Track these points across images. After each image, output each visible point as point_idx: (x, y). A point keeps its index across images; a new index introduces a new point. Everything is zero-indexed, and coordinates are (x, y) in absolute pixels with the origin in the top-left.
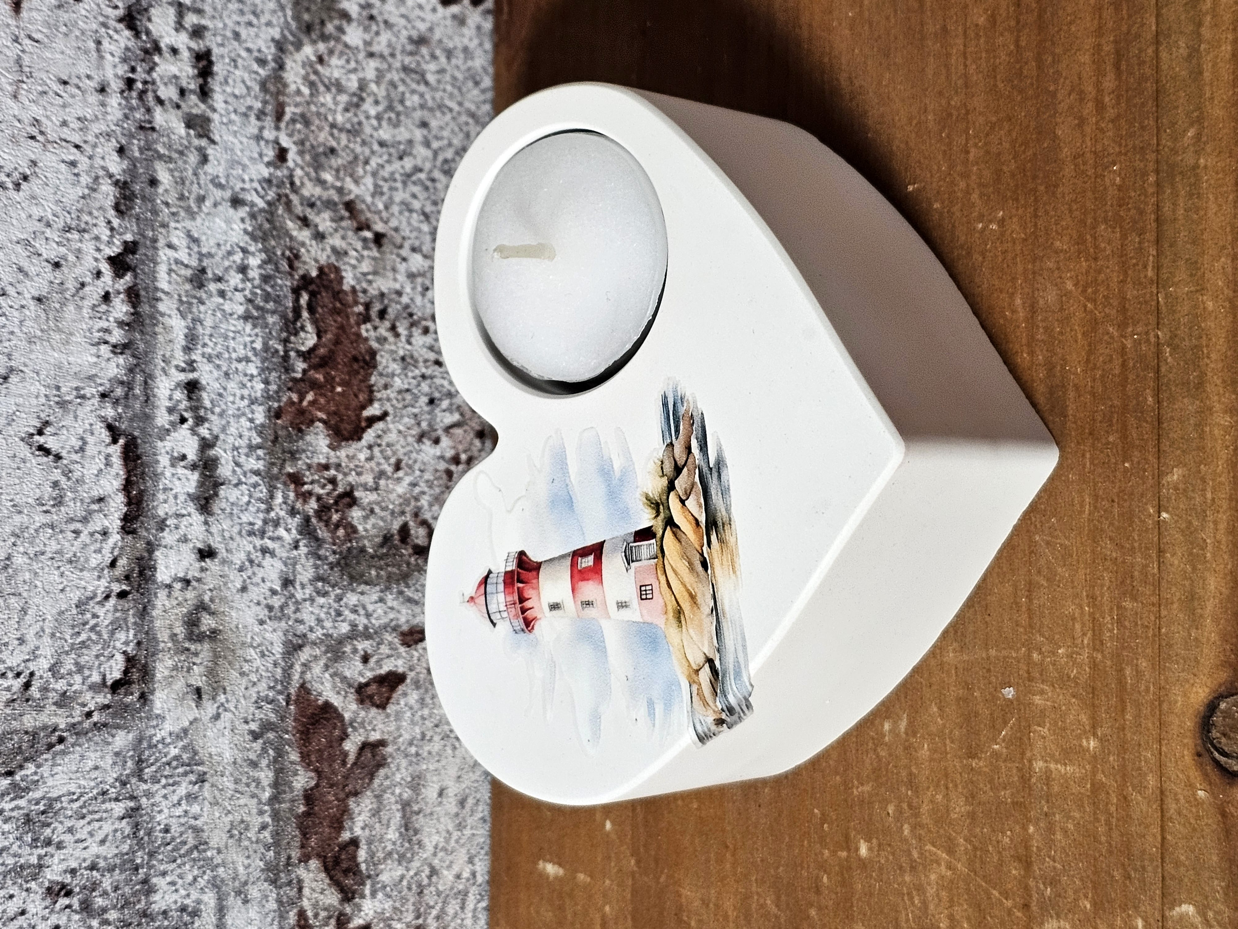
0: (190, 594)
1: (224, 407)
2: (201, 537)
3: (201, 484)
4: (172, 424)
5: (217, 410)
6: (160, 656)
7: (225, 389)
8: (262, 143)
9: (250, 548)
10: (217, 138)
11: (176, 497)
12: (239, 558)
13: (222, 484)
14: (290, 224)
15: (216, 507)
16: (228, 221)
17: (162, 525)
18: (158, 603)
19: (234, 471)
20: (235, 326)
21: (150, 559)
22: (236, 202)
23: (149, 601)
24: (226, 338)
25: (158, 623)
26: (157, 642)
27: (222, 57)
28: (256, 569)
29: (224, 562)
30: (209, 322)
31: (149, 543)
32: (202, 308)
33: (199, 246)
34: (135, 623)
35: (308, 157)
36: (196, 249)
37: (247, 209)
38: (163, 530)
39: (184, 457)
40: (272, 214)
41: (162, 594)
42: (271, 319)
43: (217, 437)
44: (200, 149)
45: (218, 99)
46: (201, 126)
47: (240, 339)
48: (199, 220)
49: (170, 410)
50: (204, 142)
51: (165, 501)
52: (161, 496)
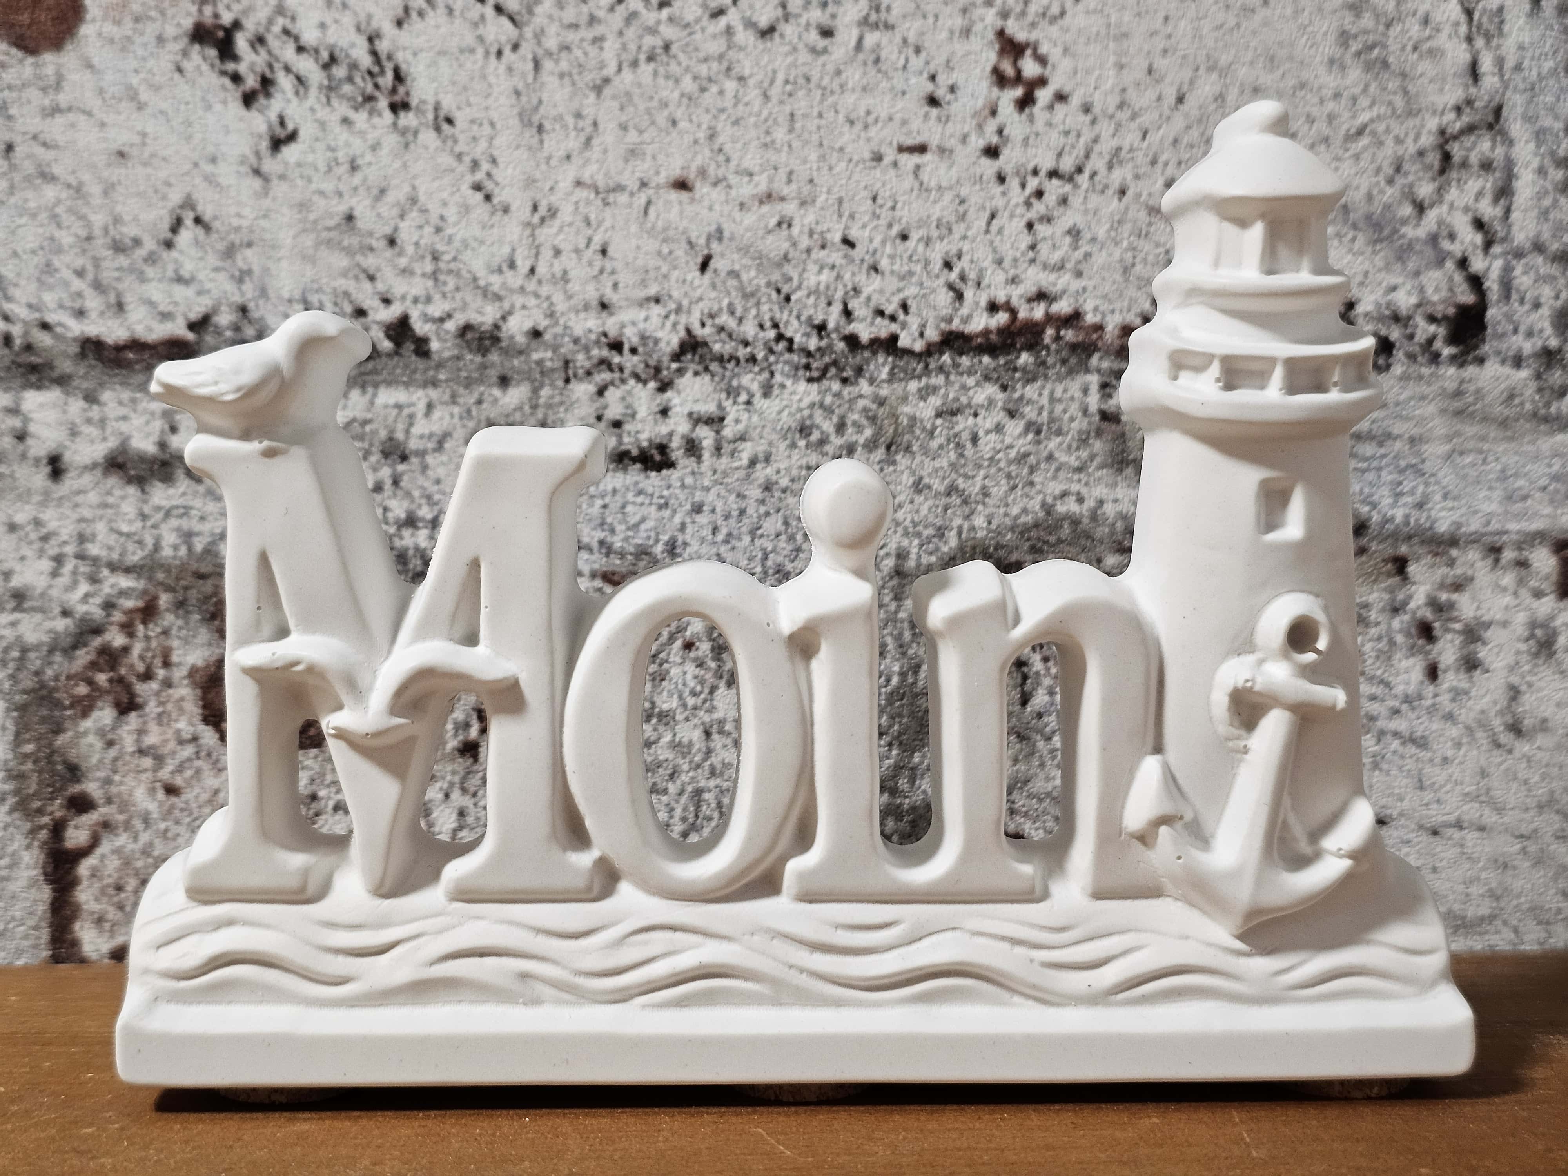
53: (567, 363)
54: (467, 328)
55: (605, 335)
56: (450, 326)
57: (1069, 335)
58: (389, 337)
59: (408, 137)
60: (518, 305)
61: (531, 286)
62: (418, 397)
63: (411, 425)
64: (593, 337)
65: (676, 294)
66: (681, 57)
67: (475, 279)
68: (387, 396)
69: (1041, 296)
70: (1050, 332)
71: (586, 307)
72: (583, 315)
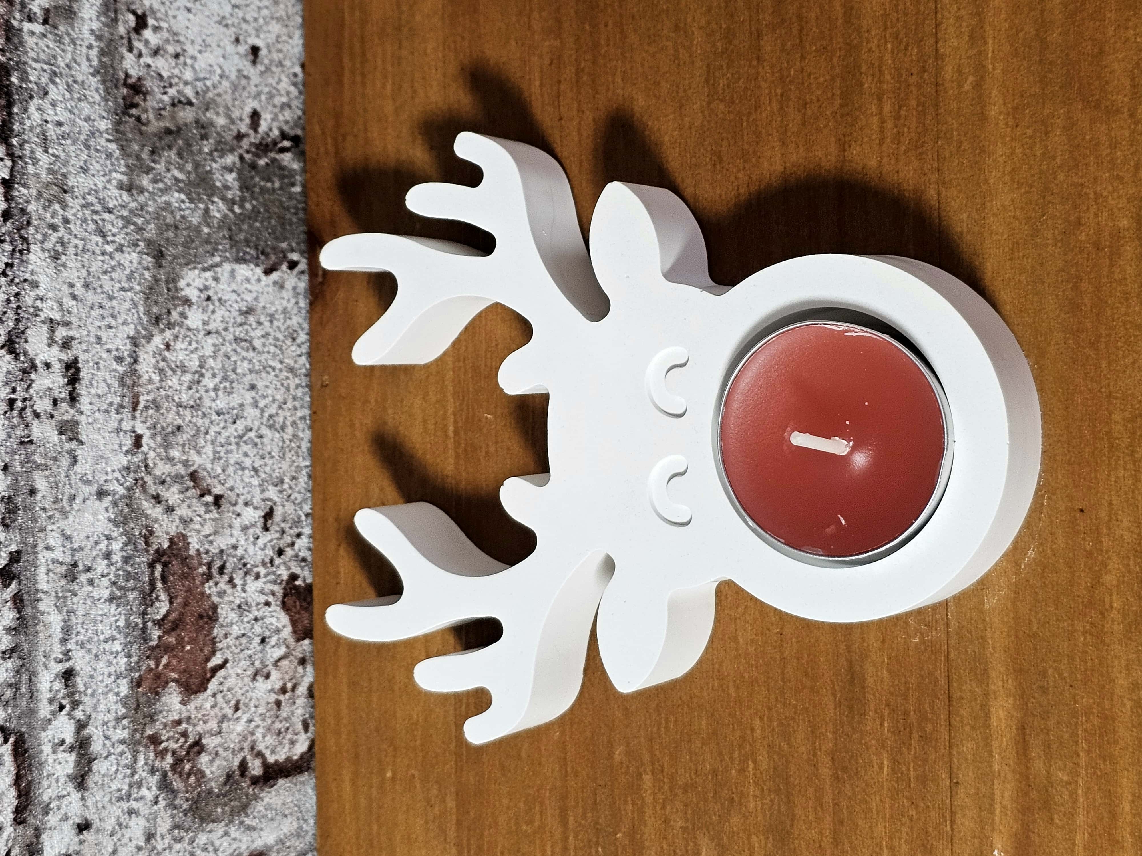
1: (94, 687)
2: (79, 813)
3: (78, 763)
4: (53, 713)
5: (89, 691)
7: (95, 670)
8: (122, 434)
9: (119, 812)
10: (83, 438)
11: (57, 781)
12: (110, 824)
13: (94, 759)
14: (146, 504)
15: (90, 782)
16: (95, 514)
17: (47, 810)
19: (104, 745)
20: (102, 609)
21: (38, 843)
22: (101, 494)
24: (95, 622)
27: (87, 362)
28: (124, 830)
29: (98, 831)
30: (80, 612)
31: (36, 829)
32: (75, 599)
33: (71, 543)
35: (159, 439)
36: (69, 546)
37: (110, 498)
38: (47, 814)
39: (63, 742)
40: (130, 497)
42: (132, 596)
43: (89, 717)
44: (70, 452)
45: (84, 402)
46: (72, 431)
47: (106, 621)
48: (71, 518)
49: (51, 701)
50: (73, 445)
52: (45, 783)
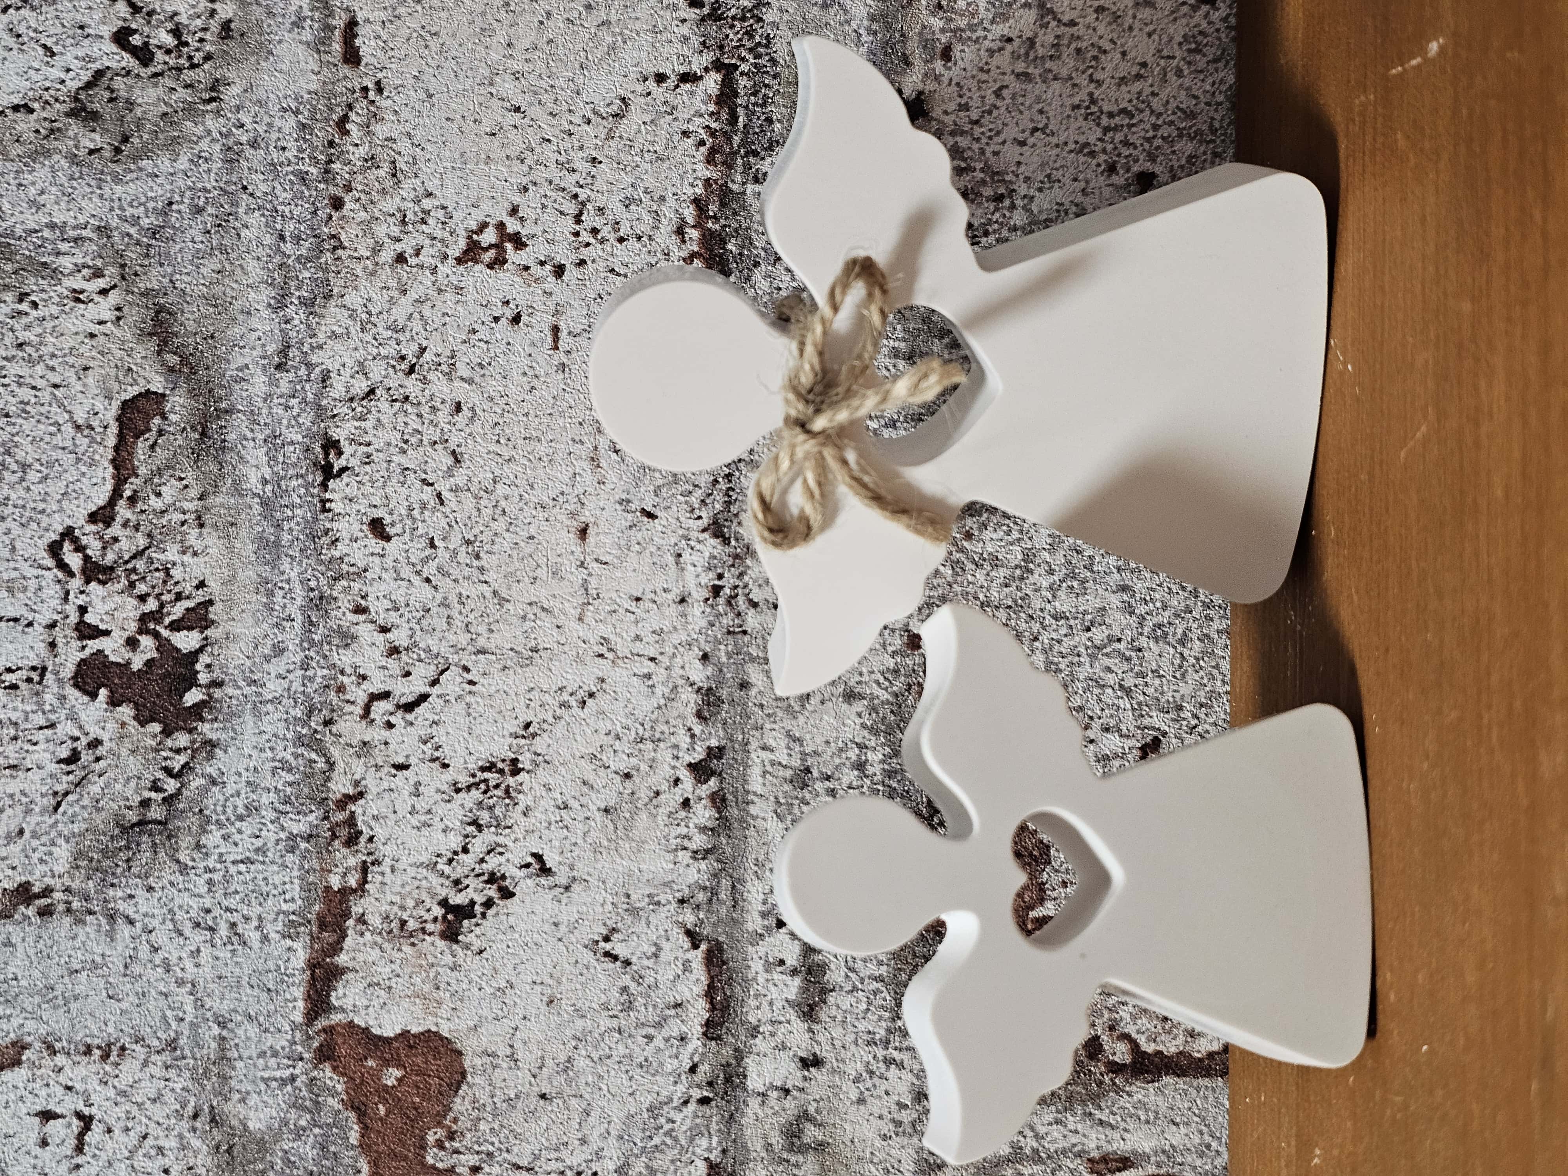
0: (790, 1104)
2: (803, 1045)
3: (804, 990)
4: (768, 929)
6: (751, 1165)
9: (869, 1058)
11: (771, 1004)
12: (853, 1068)
13: (832, 990)
15: (823, 1015)
16: (840, 718)
17: (754, 1032)
18: (749, 1111)
19: (847, 976)
21: (739, 1065)
22: (850, 696)
23: (737, 1110)
25: (748, 1132)
26: (748, 1151)
28: (876, 1080)
29: (834, 1072)
31: (736, 1050)
32: (805, 808)
33: (802, 745)
34: (719, 1130)
36: (797, 749)
37: (865, 702)
38: (754, 1037)
39: (782, 962)
41: (754, 1103)
48: (801, 719)
49: (764, 915)
51: (758, 1008)
52: (752, 1003)
53: (729, 633)
54: (699, 715)
55: (707, 599)
56: (697, 729)
57: (713, 209)
58: (706, 781)
59: (541, 760)
60: (681, 672)
61: (665, 660)
62: (757, 757)
63: (780, 764)
64: (708, 610)
65: (673, 541)
66: (476, 531)
67: (659, 708)
68: (756, 783)
69: (680, 231)
70: (710, 225)
71: (684, 615)
72: (690, 619)
